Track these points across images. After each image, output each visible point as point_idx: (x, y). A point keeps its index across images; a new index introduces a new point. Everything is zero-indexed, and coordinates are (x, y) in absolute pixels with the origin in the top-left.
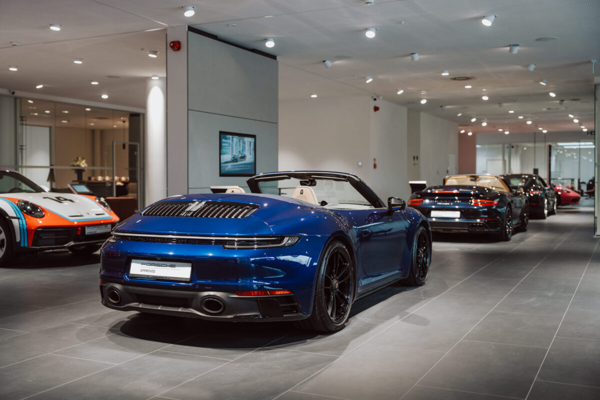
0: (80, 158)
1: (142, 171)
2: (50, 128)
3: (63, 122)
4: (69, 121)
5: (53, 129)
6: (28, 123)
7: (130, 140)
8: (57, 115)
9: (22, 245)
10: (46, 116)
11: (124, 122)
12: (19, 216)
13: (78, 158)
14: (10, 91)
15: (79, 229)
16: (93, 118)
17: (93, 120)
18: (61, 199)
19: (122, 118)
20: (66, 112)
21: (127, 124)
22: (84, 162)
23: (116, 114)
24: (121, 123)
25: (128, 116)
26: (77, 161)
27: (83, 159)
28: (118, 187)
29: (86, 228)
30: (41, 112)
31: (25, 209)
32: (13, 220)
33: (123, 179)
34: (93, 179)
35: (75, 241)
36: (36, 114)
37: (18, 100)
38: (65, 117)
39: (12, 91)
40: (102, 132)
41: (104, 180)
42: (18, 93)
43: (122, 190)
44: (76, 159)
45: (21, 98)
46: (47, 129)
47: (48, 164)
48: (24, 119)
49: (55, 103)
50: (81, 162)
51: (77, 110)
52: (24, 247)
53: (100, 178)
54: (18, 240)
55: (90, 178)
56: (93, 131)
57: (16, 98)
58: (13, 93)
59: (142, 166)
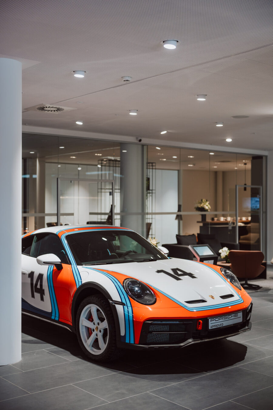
0: (204, 200)
1: (264, 215)
2: (179, 171)
3: (189, 165)
4: (194, 165)
5: (181, 172)
6: (157, 167)
7: (253, 183)
8: (183, 160)
9: (127, 341)
10: (174, 161)
11: (245, 164)
12: (124, 301)
13: (202, 200)
14: (137, 138)
15: (200, 322)
16: (216, 162)
17: (216, 163)
18: (180, 273)
19: (244, 161)
20: (191, 157)
21: (249, 166)
22: (207, 203)
23: (238, 157)
24: (243, 165)
25: (251, 159)
26: (201, 203)
27: (207, 201)
28: (240, 227)
29: (210, 320)
30: (169, 158)
31: (132, 290)
32: (116, 306)
33: (244, 219)
34: (216, 219)
35: (194, 338)
36: (165, 160)
37: (145, 147)
38: (190, 161)
39: (139, 138)
40: (224, 173)
41: (226, 220)
42: (145, 141)
43: (244, 231)
44: (200, 201)
45: (147, 145)
46: (177, 172)
47: (175, 209)
48: (154, 164)
49: (180, 148)
50: (205, 204)
51: (202, 155)
52: (129, 344)
53: (222, 219)
54: (122, 333)
55: (213, 219)
56: (216, 173)
57: (143, 146)
58: (140, 141)
59: (264, 210)
